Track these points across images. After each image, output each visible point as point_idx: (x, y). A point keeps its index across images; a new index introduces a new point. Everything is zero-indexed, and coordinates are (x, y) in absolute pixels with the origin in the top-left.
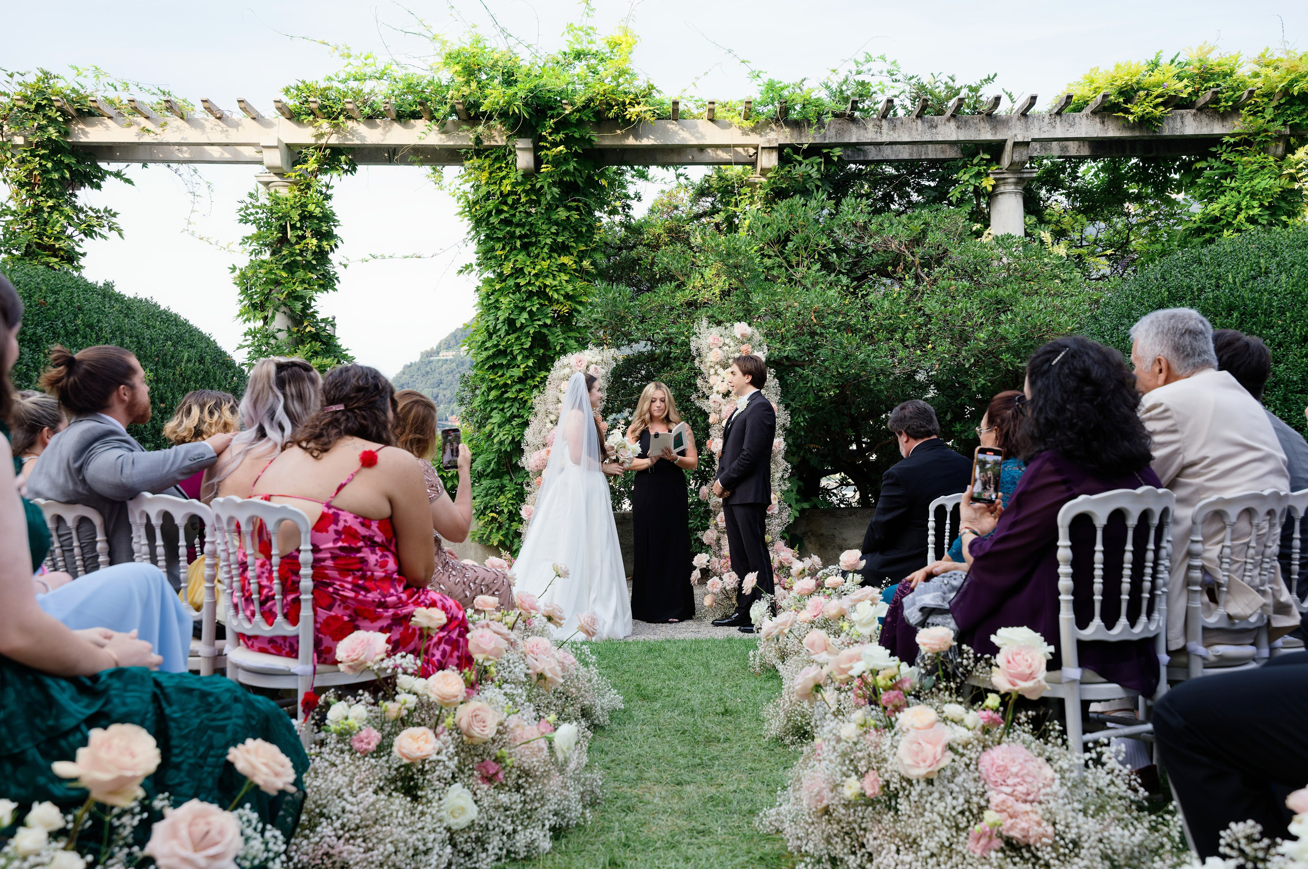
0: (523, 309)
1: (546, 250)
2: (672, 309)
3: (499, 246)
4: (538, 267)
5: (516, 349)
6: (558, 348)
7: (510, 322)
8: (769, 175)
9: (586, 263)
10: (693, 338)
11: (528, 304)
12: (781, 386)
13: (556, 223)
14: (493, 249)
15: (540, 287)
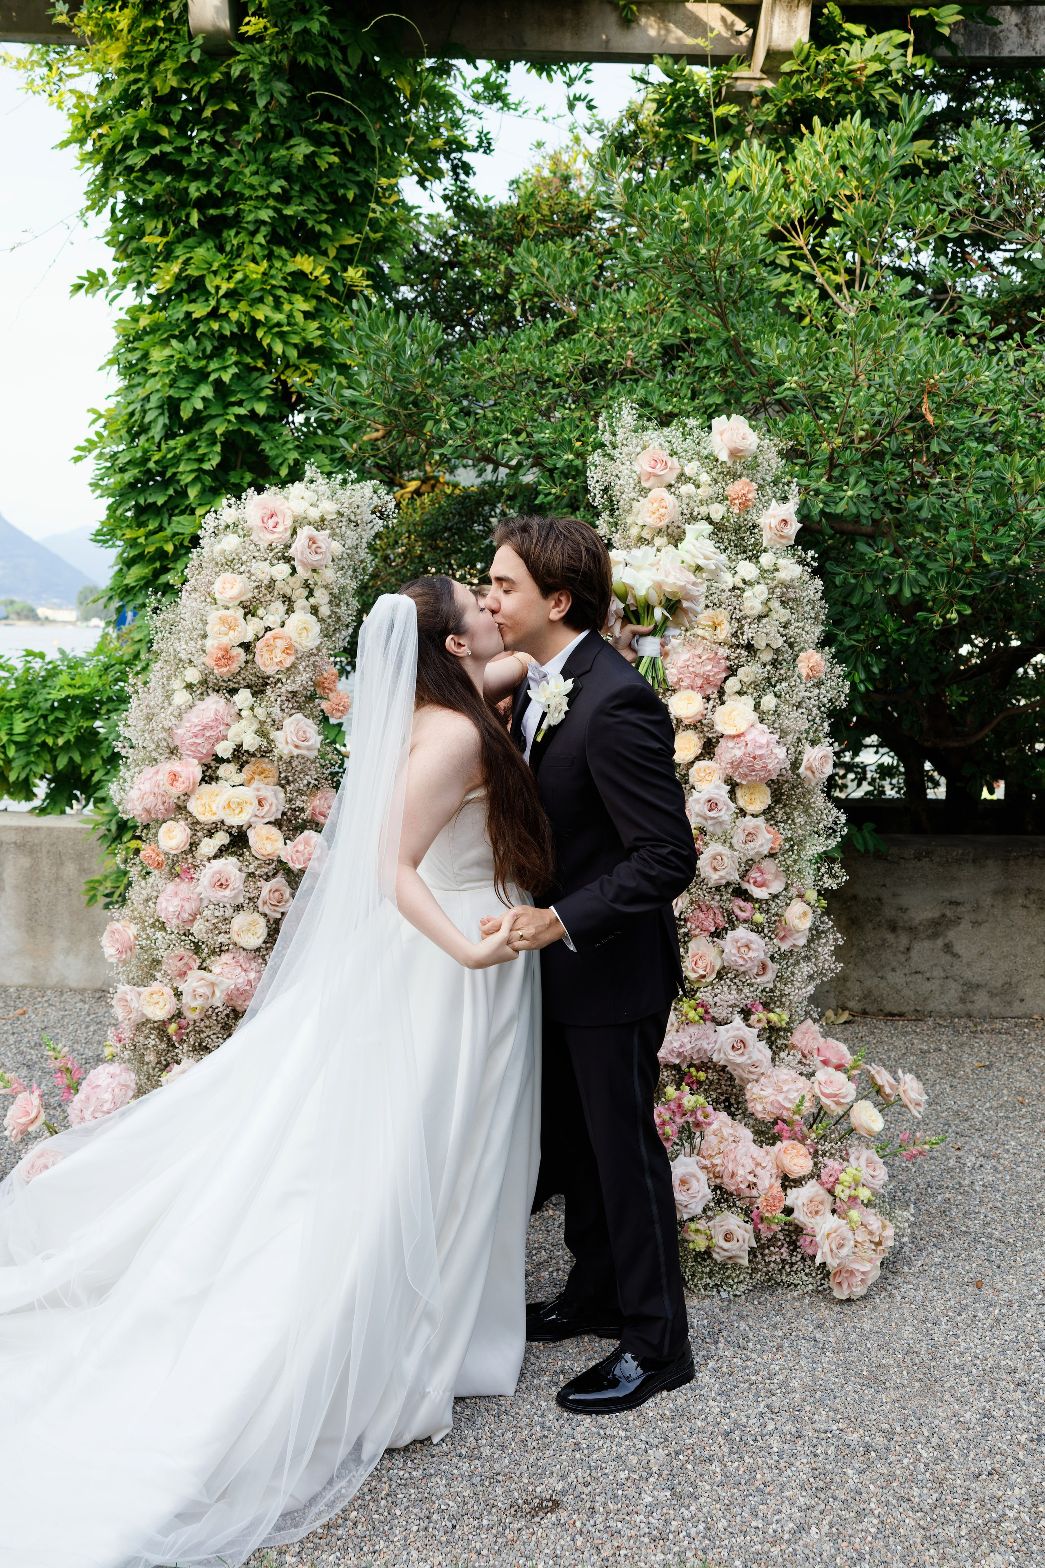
0: (202, 376)
1: (260, 238)
2: (542, 383)
3: (153, 225)
4: (239, 276)
5: (185, 472)
6: (284, 472)
7: (172, 406)
8: (786, 67)
9: (354, 274)
10: (596, 457)
11: (213, 365)
12: (825, 596)
13: (286, 173)
14: (141, 232)
15: (240, 325)
